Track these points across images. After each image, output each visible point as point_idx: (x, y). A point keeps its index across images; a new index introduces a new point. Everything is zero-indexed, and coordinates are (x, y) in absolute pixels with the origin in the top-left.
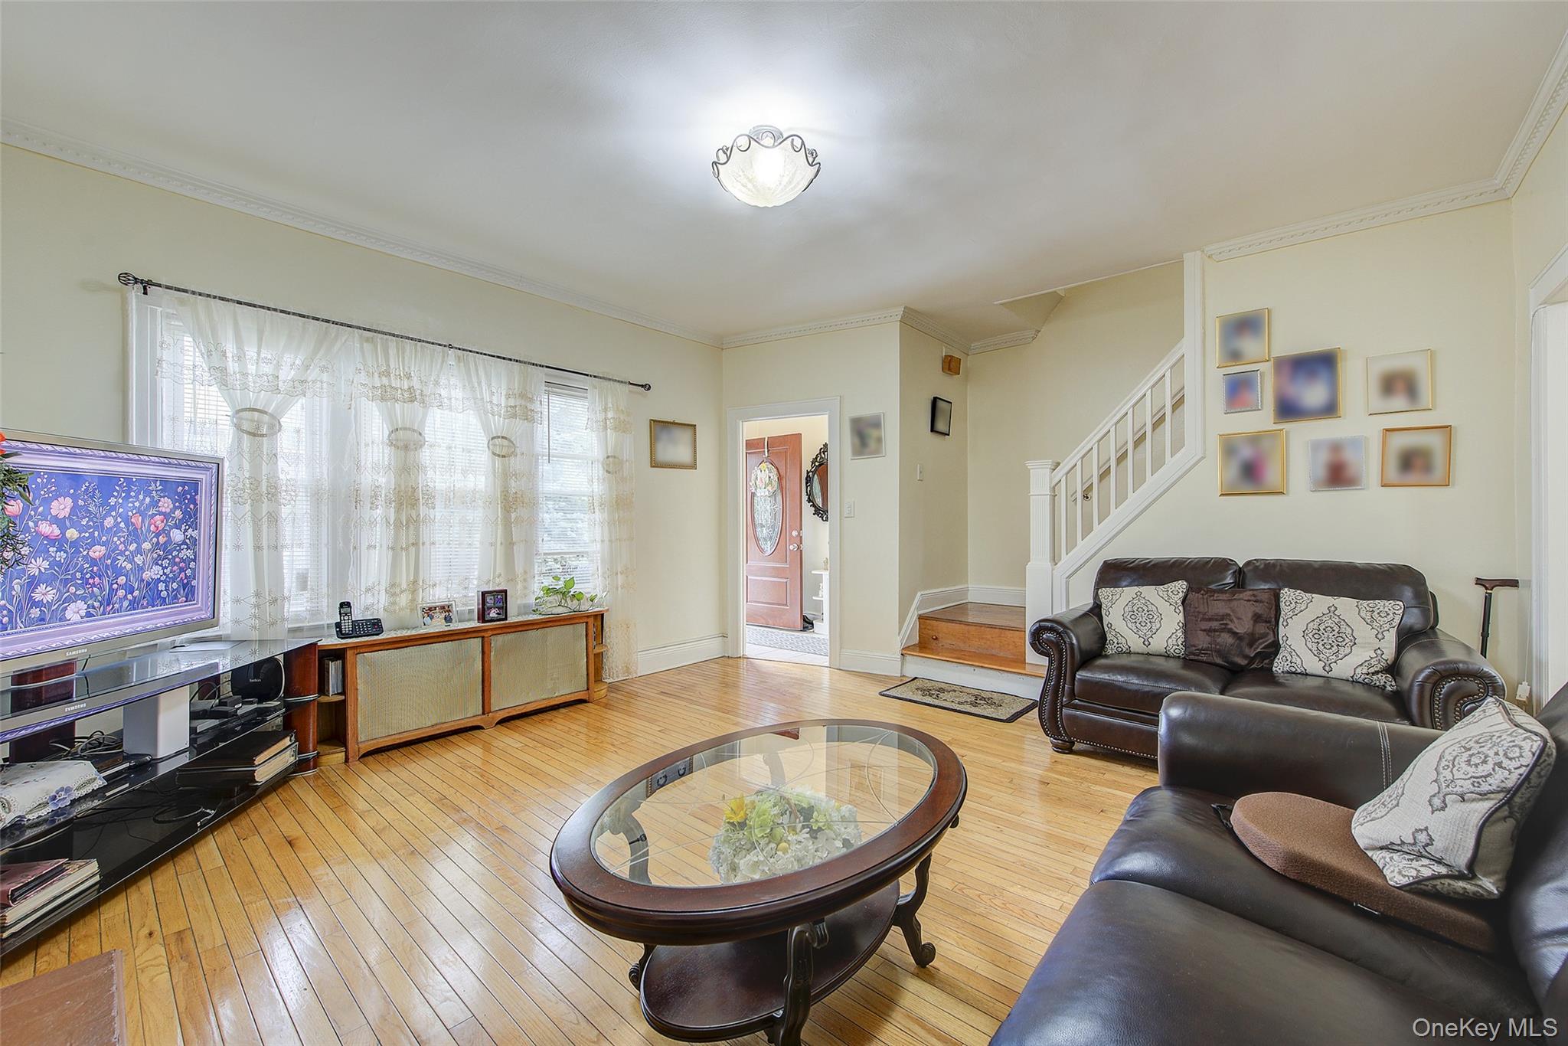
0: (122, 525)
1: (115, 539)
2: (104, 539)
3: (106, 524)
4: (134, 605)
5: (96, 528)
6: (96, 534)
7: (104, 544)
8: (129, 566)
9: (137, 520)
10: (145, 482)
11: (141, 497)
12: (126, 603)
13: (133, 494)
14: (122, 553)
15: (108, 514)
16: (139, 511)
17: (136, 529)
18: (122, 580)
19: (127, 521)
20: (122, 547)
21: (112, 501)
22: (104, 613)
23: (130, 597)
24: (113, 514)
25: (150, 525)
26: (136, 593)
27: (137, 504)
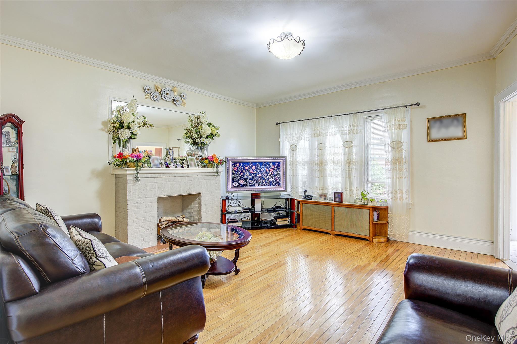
0: (264, 171)
1: (263, 173)
2: (261, 173)
3: (261, 170)
4: (267, 185)
5: (259, 171)
6: (259, 172)
7: (261, 174)
8: (266, 178)
9: (267, 170)
10: (268, 163)
11: (268, 166)
12: (265, 185)
13: (266, 165)
14: (264, 176)
15: (261, 169)
16: (267, 168)
17: (267, 171)
18: (264, 180)
19: (265, 170)
20: (264, 175)
21: (262, 166)
22: (261, 186)
23: (266, 184)
24: (262, 169)
25: (270, 171)
26: (267, 183)
27: (267, 167)
